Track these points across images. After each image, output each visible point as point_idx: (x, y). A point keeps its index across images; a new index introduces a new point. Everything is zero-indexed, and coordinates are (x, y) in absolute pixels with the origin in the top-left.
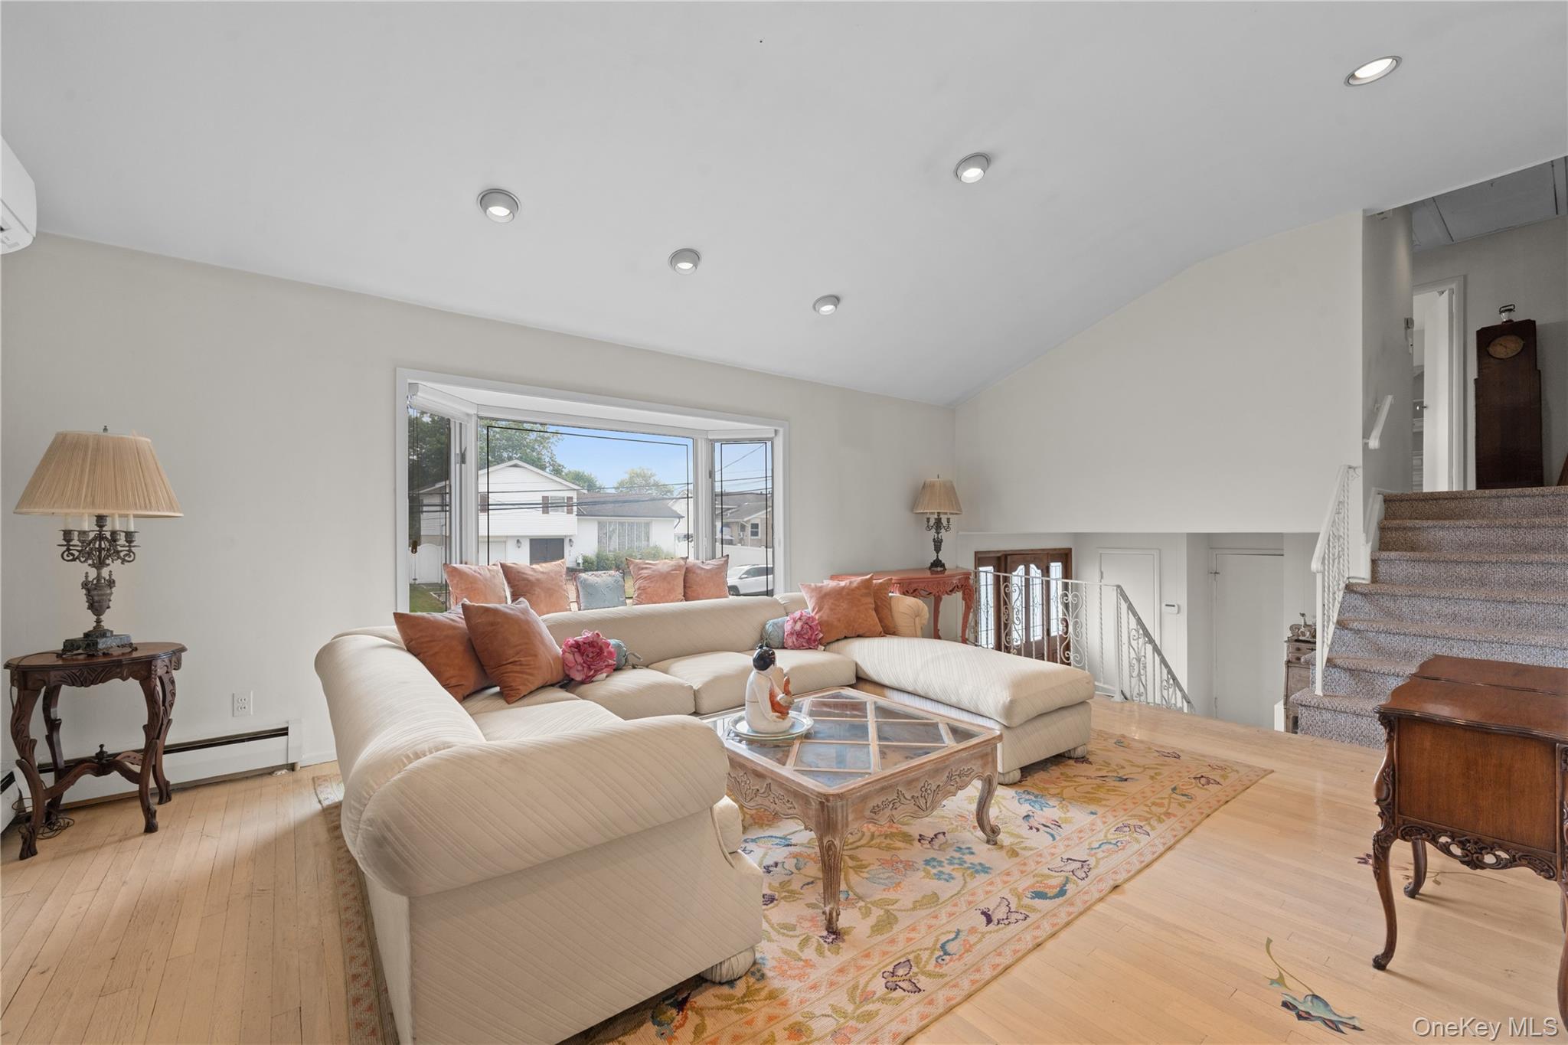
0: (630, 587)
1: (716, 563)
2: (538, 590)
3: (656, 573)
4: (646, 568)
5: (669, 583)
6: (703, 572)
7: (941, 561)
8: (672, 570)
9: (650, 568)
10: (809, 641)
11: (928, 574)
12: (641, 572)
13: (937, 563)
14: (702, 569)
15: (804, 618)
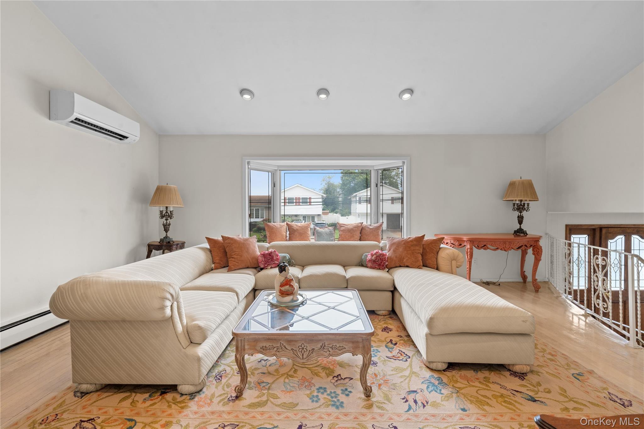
0: (337, 234)
1: (375, 226)
2: (296, 233)
3: (347, 229)
4: (343, 227)
5: (351, 233)
6: (369, 229)
7: (523, 230)
8: (353, 228)
9: (345, 227)
10: (379, 265)
11: (513, 237)
12: (341, 228)
13: (520, 232)
14: (369, 228)
15: (378, 254)
